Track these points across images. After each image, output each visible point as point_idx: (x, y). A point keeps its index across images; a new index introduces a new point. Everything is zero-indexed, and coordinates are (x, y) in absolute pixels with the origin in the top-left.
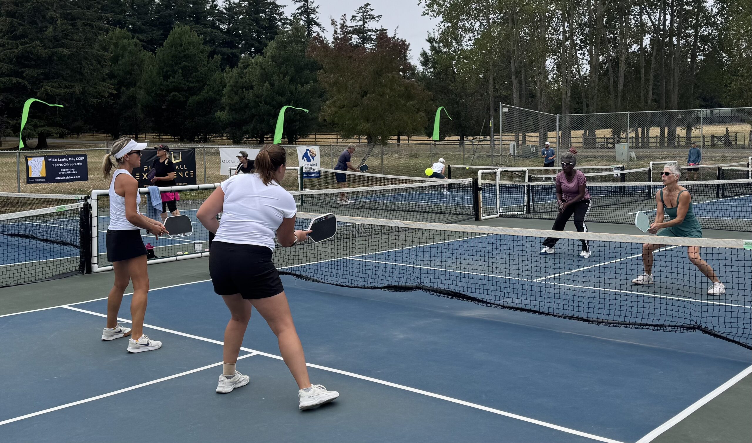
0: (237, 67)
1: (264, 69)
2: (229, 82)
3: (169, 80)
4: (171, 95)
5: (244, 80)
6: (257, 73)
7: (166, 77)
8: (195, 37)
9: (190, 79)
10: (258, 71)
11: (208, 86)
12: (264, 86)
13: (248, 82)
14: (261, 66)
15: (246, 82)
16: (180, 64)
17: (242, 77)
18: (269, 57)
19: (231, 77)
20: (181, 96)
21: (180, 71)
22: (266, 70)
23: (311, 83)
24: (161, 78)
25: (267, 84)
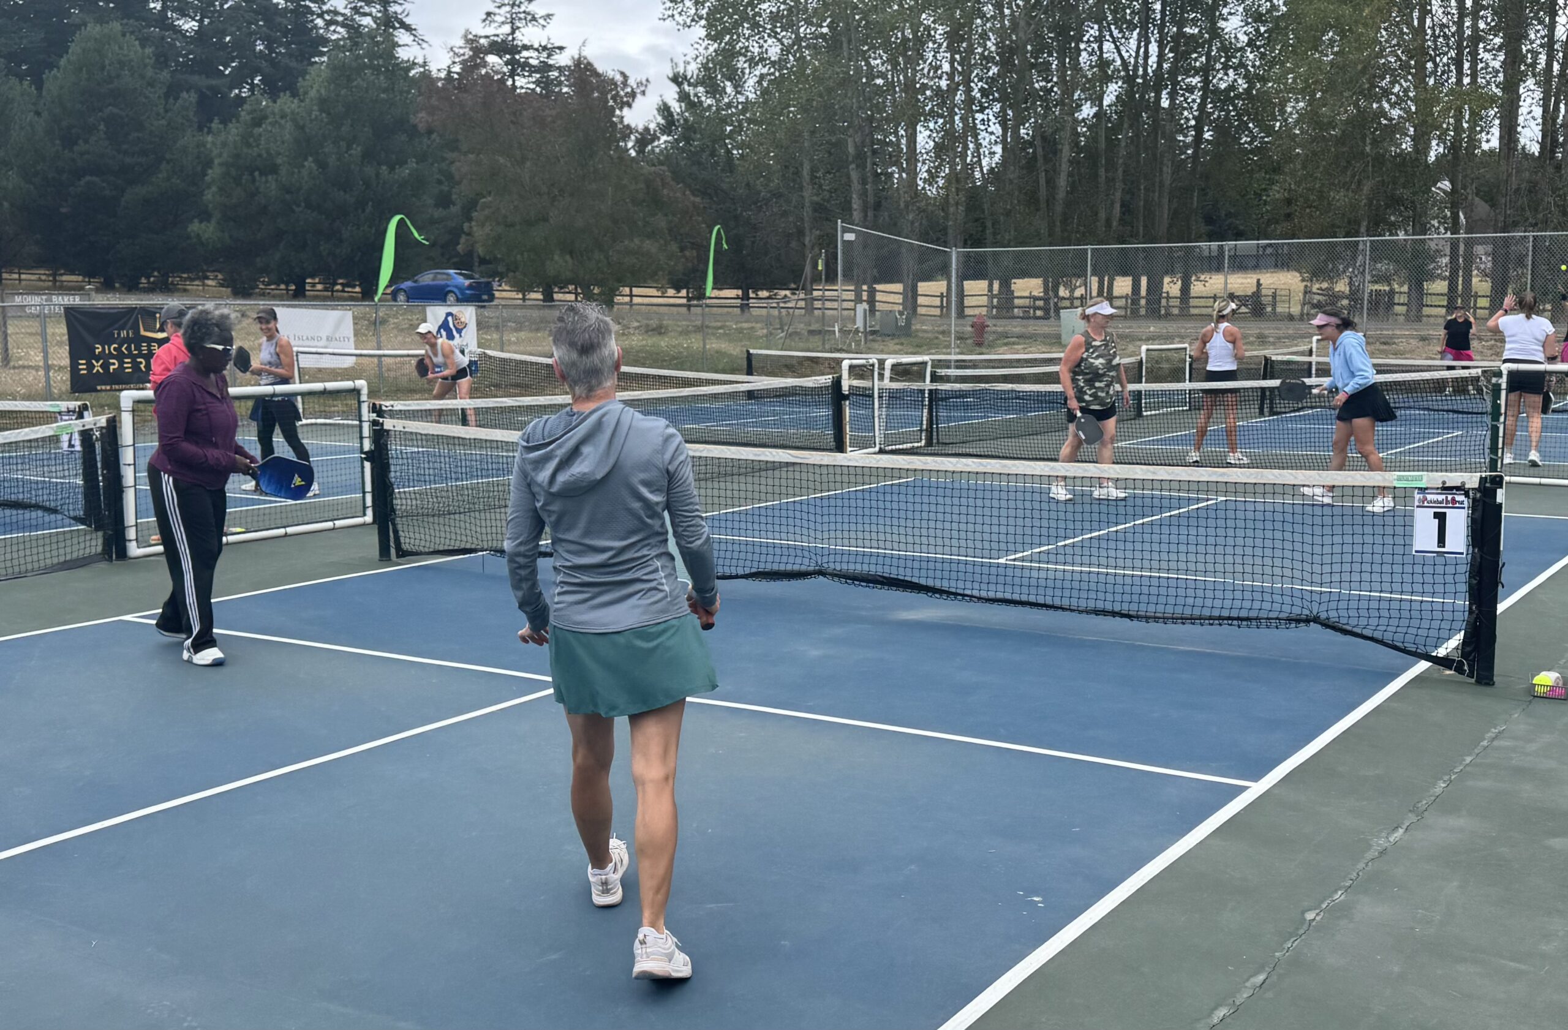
0: (238, 121)
1: (302, 128)
2: (220, 155)
3: (76, 148)
4: (82, 183)
5: (255, 151)
6: (287, 137)
7: (69, 141)
8: (133, 49)
9: (125, 147)
10: (288, 132)
11: (168, 162)
12: (303, 166)
13: (265, 155)
14: (294, 120)
15: (260, 155)
16: (101, 110)
17: (249, 145)
18: (312, 100)
19: (224, 144)
20: (104, 185)
21: (102, 127)
22: (307, 130)
23: (412, 164)
24: (58, 142)
25: (309, 163)
